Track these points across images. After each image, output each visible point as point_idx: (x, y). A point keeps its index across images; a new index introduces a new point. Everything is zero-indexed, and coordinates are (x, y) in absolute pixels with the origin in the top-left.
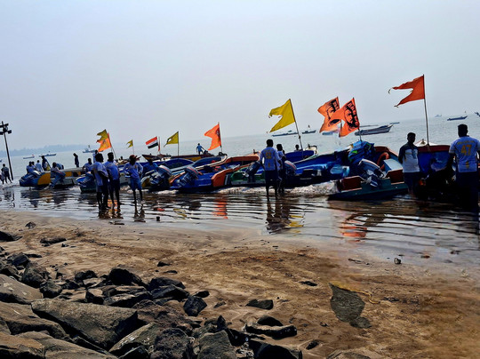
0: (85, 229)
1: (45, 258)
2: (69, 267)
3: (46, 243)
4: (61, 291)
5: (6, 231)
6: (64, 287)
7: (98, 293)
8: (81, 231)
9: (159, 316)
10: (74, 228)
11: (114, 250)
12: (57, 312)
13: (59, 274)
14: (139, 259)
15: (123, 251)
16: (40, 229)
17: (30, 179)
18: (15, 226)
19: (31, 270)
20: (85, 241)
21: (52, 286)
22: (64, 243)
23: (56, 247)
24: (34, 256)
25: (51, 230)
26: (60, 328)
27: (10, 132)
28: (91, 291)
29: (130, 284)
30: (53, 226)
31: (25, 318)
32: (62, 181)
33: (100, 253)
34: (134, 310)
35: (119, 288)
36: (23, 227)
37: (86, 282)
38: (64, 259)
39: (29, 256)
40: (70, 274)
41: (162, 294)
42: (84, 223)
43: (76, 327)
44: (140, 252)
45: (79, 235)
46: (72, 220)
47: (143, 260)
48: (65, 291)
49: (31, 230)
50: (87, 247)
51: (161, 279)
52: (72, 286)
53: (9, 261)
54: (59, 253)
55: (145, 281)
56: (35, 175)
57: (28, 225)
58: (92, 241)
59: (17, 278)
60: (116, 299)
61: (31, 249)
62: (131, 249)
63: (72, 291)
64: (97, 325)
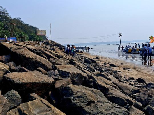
0: (137, 67)
1: (123, 73)
2: (128, 76)
3: (124, 69)
4: (123, 81)
5: (115, 64)
6: (124, 80)
7: (133, 83)
8: (135, 67)
9: (145, 91)
10: (134, 66)
11: (143, 74)
12: (118, 84)
13: (125, 77)
14: (149, 77)
15: (145, 74)
16: (124, 65)
17: (126, 50)
18: (118, 63)
19: (117, 75)
20: (136, 70)
21: (121, 79)
22: (129, 70)
23: (127, 70)
24: (120, 72)
25: (127, 66)
26: (118, 88)
27: (122, 36)
28: (131, 82)
29: (143, 83)
30: (128, 65)
31: (110, 83)
32: (135, 52)
33: (138, 74)
34: (139, 88)
35: (139, 83)
36: (120, 64)
37: (131, 80)
38: (127, 74)
39: (118, 71)
40: (127, 78)
41: (151, 87)
42: (137, 65)
43: (122, 88)
44: (150, 76)
45: (134, 68)
46: (135, 64)
47: (150, 78)
48: (124, 81)
49: (122, 65)
50: (135, 72)
51: (151, 83)
52: (127, 80)
53: (113, 72)
54: (127, 72)
55: (147, 83)
56: (127, 49)
57: (121, 64)
58: (138, 70)
59: (114, 76)
60: (136, 85)
61: (120, 70)
62: (148, 74)
63: (126, 82)
64: (127, 89)
